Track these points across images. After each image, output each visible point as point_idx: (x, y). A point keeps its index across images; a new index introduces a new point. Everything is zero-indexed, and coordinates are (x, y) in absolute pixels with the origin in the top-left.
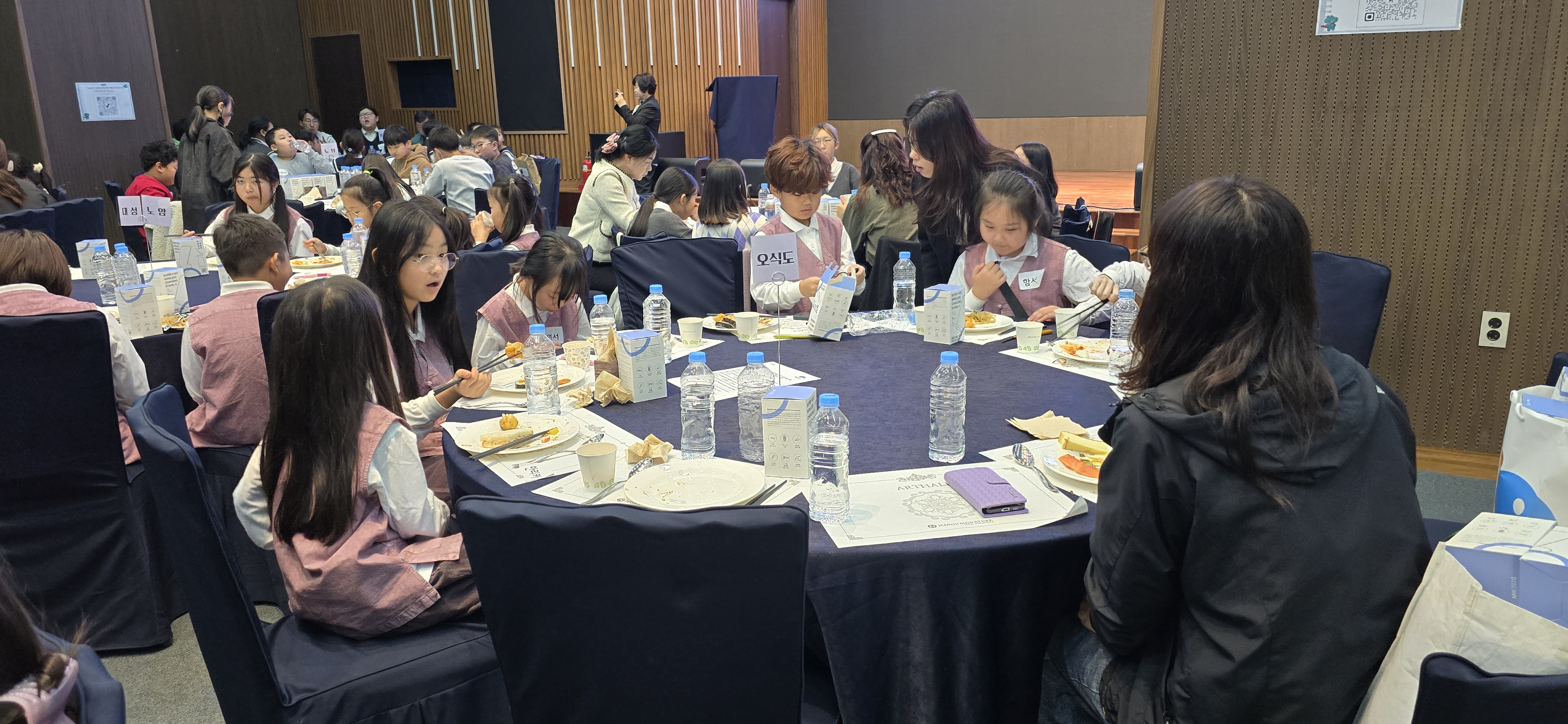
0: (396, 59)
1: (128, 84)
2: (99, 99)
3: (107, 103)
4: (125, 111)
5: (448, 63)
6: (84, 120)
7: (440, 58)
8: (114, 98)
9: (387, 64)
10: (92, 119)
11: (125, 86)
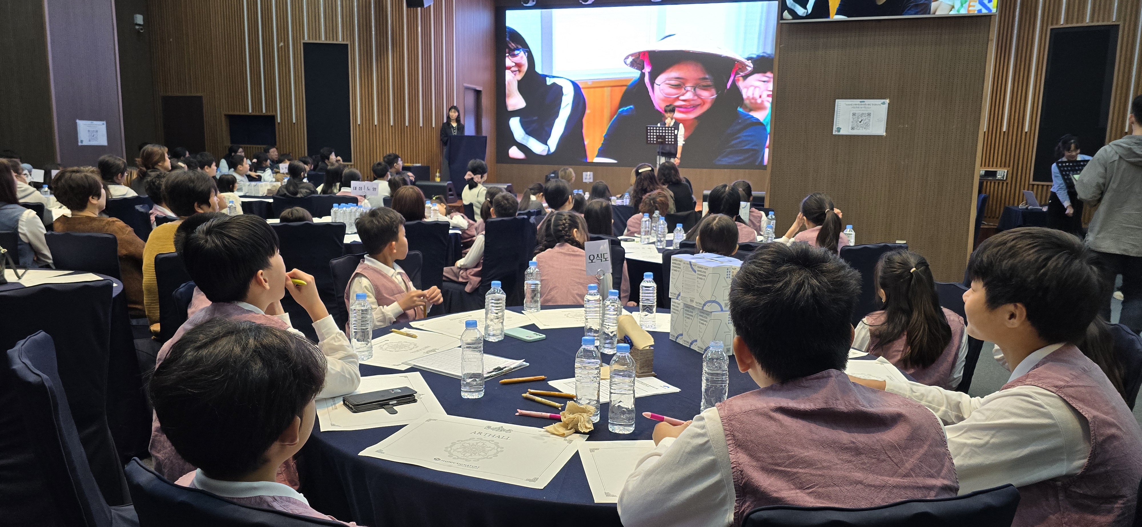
0: (231, 113)
1: (105, 122)
2: (89, 131)
3: (93, 134)
4: (103, 141)
5: (273, 118)
6: (80, 144)
7: (266, 114)
8: (97, 131)
9: (223, 116)
10: (85, 143)
11: (103, 124)
